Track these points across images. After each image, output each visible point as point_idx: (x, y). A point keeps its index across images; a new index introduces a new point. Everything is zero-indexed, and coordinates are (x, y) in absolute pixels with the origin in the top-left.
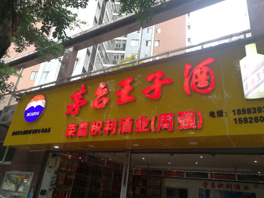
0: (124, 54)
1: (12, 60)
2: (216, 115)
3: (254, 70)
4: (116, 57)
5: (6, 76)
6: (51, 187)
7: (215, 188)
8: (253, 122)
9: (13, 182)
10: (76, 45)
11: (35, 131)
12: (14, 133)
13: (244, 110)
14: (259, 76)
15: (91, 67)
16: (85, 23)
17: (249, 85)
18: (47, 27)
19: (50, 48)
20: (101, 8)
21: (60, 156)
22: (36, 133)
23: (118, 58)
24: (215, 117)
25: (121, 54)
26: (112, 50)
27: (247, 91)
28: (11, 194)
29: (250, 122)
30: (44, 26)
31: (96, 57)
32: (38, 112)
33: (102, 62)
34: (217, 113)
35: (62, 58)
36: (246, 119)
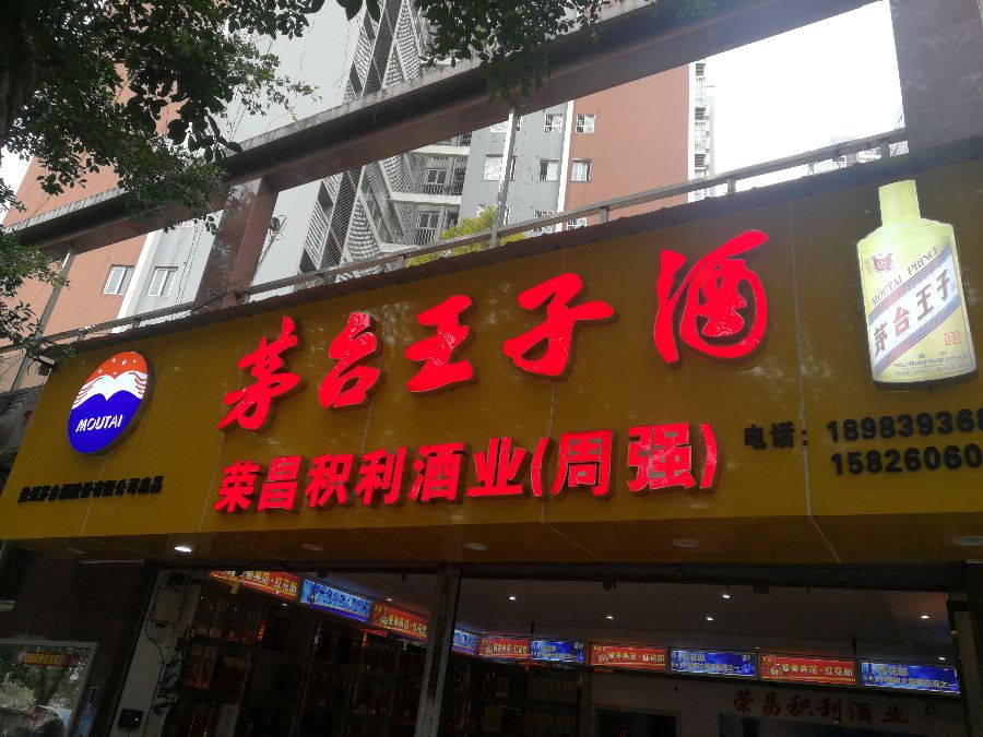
0: (458, 206)
1: (32, 223)
2: (768, 439)
3: (906, 277)
4: (430, 217)
5: (6, 279)
6: (162, 700)
7: (777, 714)
8: (899, 470)
9: (23, 680)
10: (271, 171)
11: (107, 489)
12: (30, 495)
13: (868, 425)
14: (924, 301)
15: (333, 253)
16: (307, 90)
17: (890, 330)
18: (149, 101)
19: (175, 180)
20: (376, 35)
21: (199, 582)
22: (108, 493)
23: (435, 222)
24: (764, 446)
25: (445, 205)
26: (417, 191)
27: (882, 354)
28: (20, 723)
29: (891, 469)
30: (139, 99)
31: (352, 217)
32: (119, 417)
33: (376, 236)
34: (772, 433)
35: (218, 217)
36: (873, 457)
